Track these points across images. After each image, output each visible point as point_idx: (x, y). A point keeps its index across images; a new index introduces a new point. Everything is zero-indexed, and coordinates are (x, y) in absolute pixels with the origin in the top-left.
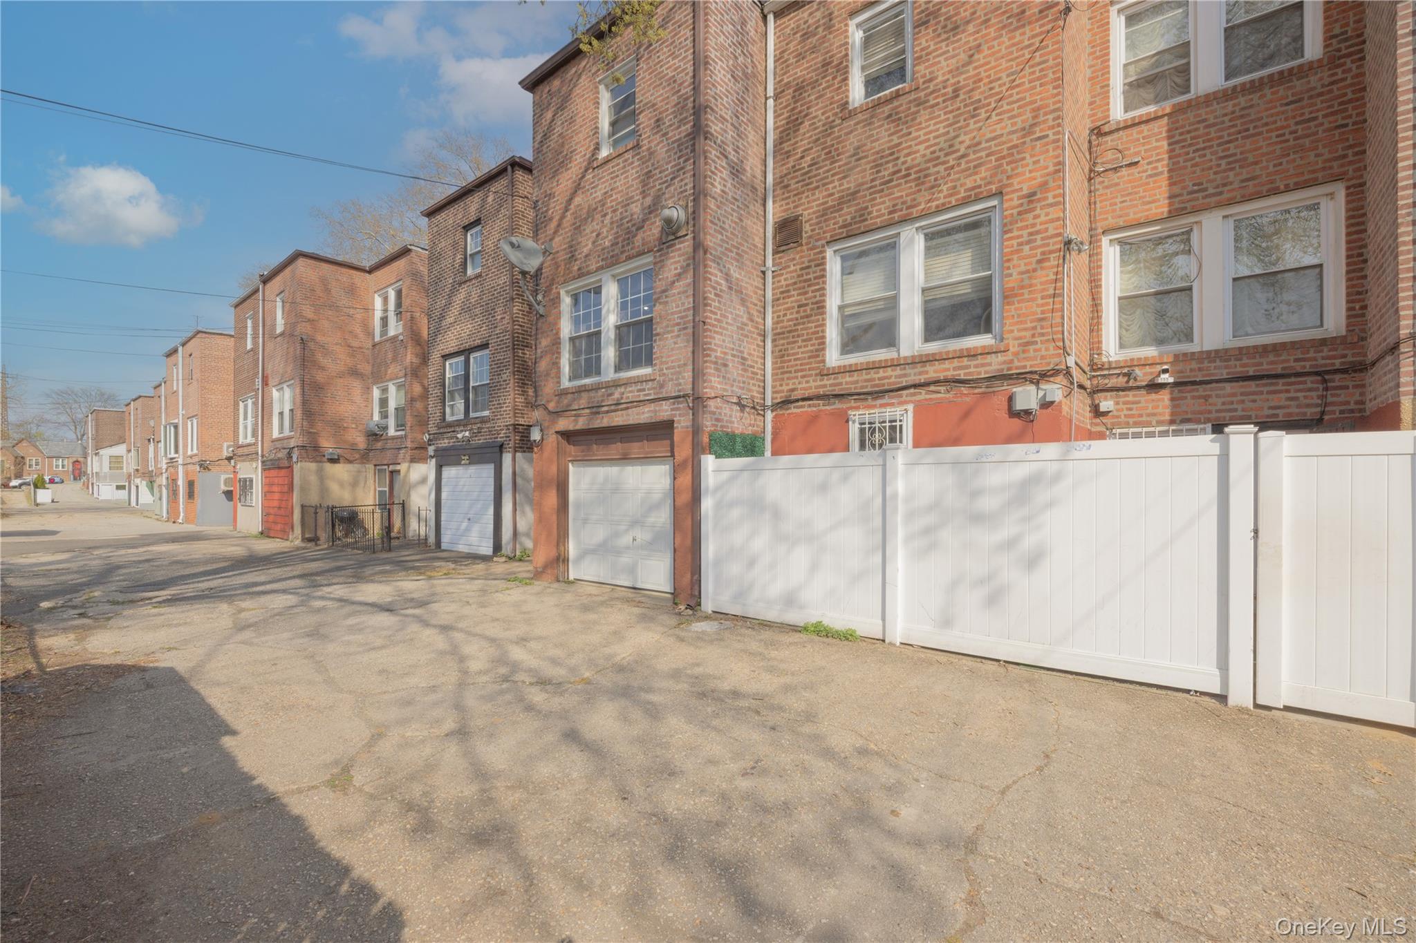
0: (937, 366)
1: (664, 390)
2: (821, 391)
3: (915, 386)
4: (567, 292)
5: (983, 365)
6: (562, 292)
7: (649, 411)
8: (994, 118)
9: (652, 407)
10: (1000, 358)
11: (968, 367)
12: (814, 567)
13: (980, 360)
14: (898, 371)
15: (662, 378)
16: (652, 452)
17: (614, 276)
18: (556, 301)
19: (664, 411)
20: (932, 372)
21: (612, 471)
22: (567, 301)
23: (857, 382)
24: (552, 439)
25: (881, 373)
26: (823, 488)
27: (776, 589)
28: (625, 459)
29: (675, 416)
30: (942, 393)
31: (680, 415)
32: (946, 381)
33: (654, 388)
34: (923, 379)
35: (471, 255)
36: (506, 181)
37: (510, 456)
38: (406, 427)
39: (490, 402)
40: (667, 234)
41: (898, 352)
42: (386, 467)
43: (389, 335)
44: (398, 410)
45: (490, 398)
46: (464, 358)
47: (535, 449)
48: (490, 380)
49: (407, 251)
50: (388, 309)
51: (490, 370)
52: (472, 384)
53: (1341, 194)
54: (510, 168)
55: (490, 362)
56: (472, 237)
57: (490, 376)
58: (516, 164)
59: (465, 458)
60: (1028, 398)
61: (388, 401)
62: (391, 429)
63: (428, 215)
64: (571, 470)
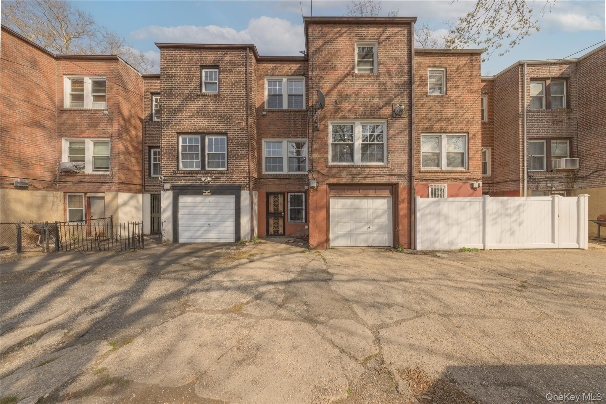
0: (454, 174)
1: (394, 172)
2: (420, 177)
3: (448, 179)
4: (331, 123)
5: (465, 175)
6: (329, 123)
7: (386, 179)
8: (467, 113)
9: (388, 177)
10: (469, 174)
11: (461, 175)
12: (460, 232)
13: (464, 174)
14: (443, 174)
15: (392, 167)
16: (380, 194)
17: (361, 123)
18: (327, 127)
19: (394, 179)
20: (452, 175)
21: (357, 201)
22: (330, 126)
23: (431, 176)
24: (324, 187)
25: (438, 174)
26: (463, 208)
27: (446, 240)
28: (366, 196)
29: (400, 182)
30: (455, 182)
31: (402, 182)
32: (456, 179)
33: (389, 171)
34: (450, 177)
35: (206, 83)
36: (242, 54)
37: (248, 192)
38: (112, 169)
39: (227, 163)
40: (396, 115)
41: (441, 168)
42: (83, 194)
43: (86, 107)
44: (95, 158)
45: (227, 162)
46: (199, 137)
47: (312, 190)
48: (227, 152)
49: (114, 59)
50: (83, 90)
51: (227, 147)
52: (207, 152)
53: (490, 149)
54: (248, 49)
55: (227, 143)
56: (206, 73)
57: (227, 150)
58: (252, 48)
59: (207, 192)
60: (476, 185)
61: (83, 151)
62: (89, 170)
63: (162, 47)
64: (331, 200)
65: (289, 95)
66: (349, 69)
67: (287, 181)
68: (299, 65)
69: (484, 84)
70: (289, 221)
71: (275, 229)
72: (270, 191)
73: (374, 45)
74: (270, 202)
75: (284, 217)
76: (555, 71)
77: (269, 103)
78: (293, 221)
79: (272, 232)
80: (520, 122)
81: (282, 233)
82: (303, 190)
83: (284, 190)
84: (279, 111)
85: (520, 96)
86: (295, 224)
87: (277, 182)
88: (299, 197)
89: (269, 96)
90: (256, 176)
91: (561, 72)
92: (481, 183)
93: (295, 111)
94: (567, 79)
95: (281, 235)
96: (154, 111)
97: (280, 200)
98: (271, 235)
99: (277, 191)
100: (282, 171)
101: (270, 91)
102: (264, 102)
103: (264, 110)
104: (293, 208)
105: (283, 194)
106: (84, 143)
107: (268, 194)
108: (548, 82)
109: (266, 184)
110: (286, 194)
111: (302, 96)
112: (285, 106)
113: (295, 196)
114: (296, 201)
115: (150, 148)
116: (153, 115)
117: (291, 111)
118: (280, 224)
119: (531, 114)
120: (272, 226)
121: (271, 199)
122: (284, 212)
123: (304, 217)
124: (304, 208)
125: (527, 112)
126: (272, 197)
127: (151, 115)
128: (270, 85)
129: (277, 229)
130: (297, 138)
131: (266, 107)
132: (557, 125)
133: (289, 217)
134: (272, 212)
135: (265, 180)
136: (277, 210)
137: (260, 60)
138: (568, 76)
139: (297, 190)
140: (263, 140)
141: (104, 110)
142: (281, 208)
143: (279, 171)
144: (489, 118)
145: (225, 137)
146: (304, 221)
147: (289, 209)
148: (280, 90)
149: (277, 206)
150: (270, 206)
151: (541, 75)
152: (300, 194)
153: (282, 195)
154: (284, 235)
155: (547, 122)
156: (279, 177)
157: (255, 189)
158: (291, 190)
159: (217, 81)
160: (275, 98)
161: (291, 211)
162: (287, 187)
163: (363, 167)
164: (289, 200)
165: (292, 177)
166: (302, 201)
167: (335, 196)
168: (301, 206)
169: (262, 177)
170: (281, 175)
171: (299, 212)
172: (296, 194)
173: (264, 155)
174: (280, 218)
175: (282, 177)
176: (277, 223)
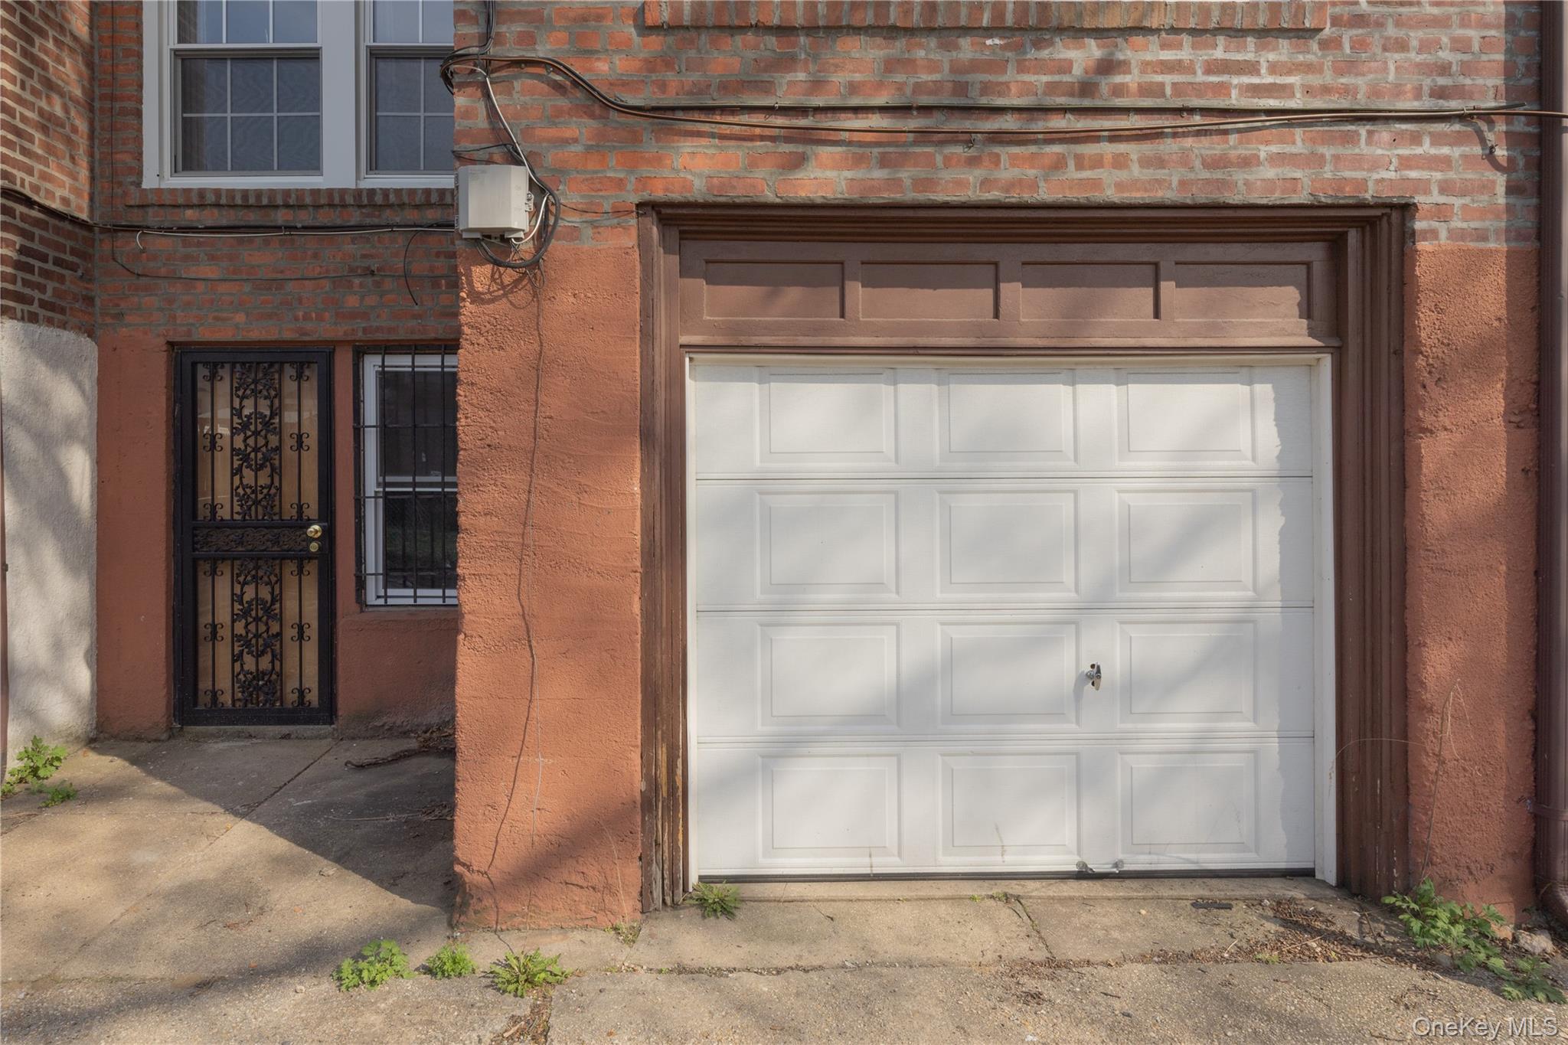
19: (1365, 165)
28: (1062, 352)
64: (693, 389)
67: (349, 248)
70: (373, 593)
71: (249, 663)
72: (204, 333)
74: (203, 426)
75: (328, 563)
78: (402, 596)
79: (224, 682)
81: (313, 697)
83: (325, 330)
87: (263, 257)
95: (300, 714)
97: (290, 417)
98: (219, 715)
99: (260, 333)
100: (312, 163)
104: (402, 483)
105: (317, 361)
107: (190, 364)
109: (172, 278)
110: (343, 362)
118: (291, 617)
120: (225, 633)
121: (219, 409)
122: (329, 514)
126: (223, 388)
129: (265, 663)
133: (374, 560)
134: (224, 513)
135: (162, 244)
136: (271, 496)
143: (287, 166)
147: (371, 486)
149: (270, 460)
150: (204, 459)
153: (312, 373)
154: (327, 711)
156: (281, 217)
158: (384, 324)
161: (390, 506)
162: (352, 301)
164: (371, 413)
165: (388, 216)
169: (135, 218)
170: (292, 201)
174: (290, 567)
175: (304, 218)
176: (270, 610)
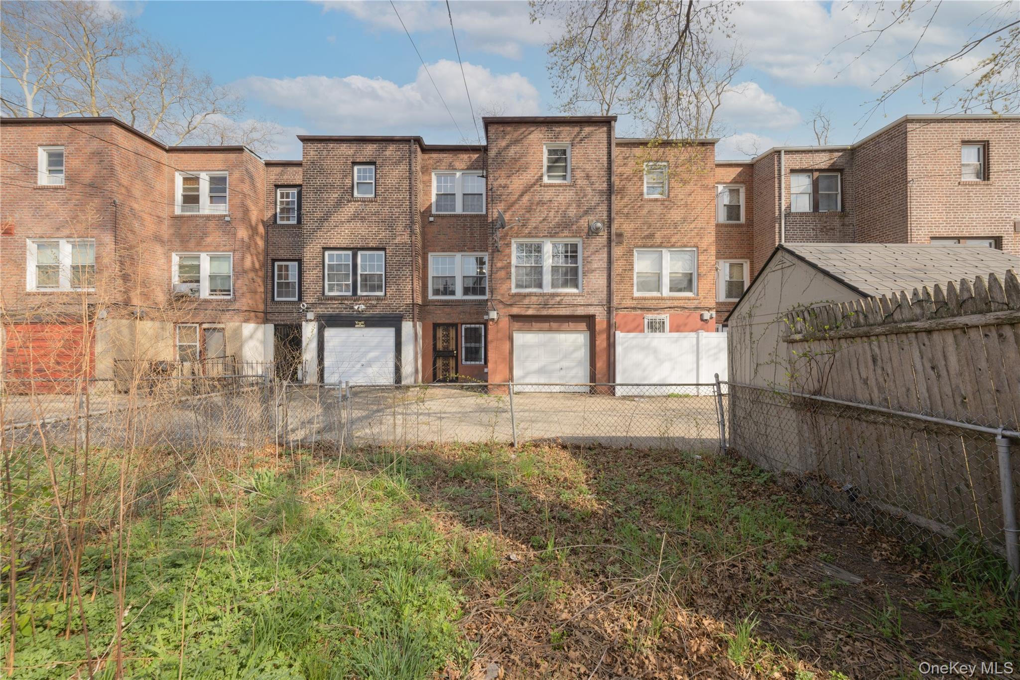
0: (678, 301)
1: (589, 301)
2: (632, 306)
3: (670, 308)
4: (515, 242)
5: (692, 303)
6: (513, 241)
7: (580, 310)
8: (696, 221)
9: (582, 308)
10: (698, 301)
11: (687, 303)
13: (691, 301)
14: (663, 302)
15: (588, 296)
16: (575, 328)
17: (551, 242)
18: (508, 245)
20: (676, 303)
22: (514, 247)
24: (506, 318)
25: (647, 302)
29: (597, 313)
30: (679, 312)
31: (599, 313)
32: (680, 307)
33: (584, 300)
34: (672, 305)
35: (358, 183)
36: (405, 147)
37: (411, 323)
38: (234, 293)
39: (386, 287)
40: (593, 233)
41: (662, 294)
42: (197, 325)
43: (202, 212)
44: (212, 278)
45: (386, 284)
46: (350, 253)
47: (491, 323)
48: (386, 272)
49: (239, 150)
50: (197, 190)
51: (386, 266)
52: (359, 272)
53: (749, 263)
54: (412, 141)
55: (386, 261)
56: (359, 171)
57: (385, 270)
58: (418, 140)
59: (360, 323)
60: (707, 316)
61: (197, 268)
62: (205, 293)
63: (305, 140)
64: (514, 335)
65: (464, 194)
66: (536, 178)
67: (461, 309)
68: (477, 155)
69: (740, 169)
70: (464, 362)
71: (444, 372)
72: (438, 321)
73: (567, 147)
74: (438, 336)
75: (457, 357)
76: (823, 161)
77: (437, 205)
78: (468, 363)
79: (441, 375)
80: (777, 230)
81: (454, 378)
82: (482, 321)
83: (457, 321)
84: (451, 216)
85: (777, 194)
86: (471, 366)
87: (447, 310)
88: (477, 330)
89: (437, 195)
90: (420, 302)
91: (832, 161)
92: (714, 313)
93: (472, 216)
94: (841, 171)
95: (452, 381)
96: (278, 210)
97: (451, 334)
98: (439, 381)
99: (447, 321)
100: (454, 295)
101: (438, 188)
102: (431, 204)
103: (431, 215)
104: (468, 345)
105: (455, 326)
106: (198, 258)
107: (436, 326)
108: (816, 174)
109: (434, 313)
110: (459, 325)
111: (481, 194)
112: (459, 210)
113: (471, 328)
114: (473, 335)
115: (274, 260)
116: (278, 215)
117: (466, 216)
118: (451, 366)
119: (791, 219)
120: (441, 368)
121: (440, 333)
122: (457, 349)
123: (483, 357)
124: (483, 345)
125: (785, 216)
126: (441, 330)
127: (275, 215)
128: (439, 181)
129: (447, 373)
130: (475, 251)
131: (434, 212)
132: (827, 234)
133: (464, 357)
134: (441, 349)
135: (432, 308)
136: (448, 347)
137: (426, 150)
138: (842, 167)
139: (474, 321)
140: (430, 254)
141: (225, 216)
142: (452, 346)
143: (450, 295)
144: (747, 219)
145: (383, 253)
146: (483, 362)
147: (463, 345)
148: (453, 187)
149: (448, 341)
150: (438, 341)
151: (805, 166)
152: (477, 326)
153: (454, 328)
154: (457, 379)
155: (813, 229)
156: (450, 303)
157: (420, 320)
158: (466, 320)
159: (373, 181)
160: (446, 198)
161: (466, 348)
162: (461, 317)
163: (553, 295)
164: (463, 334)
165: (467, 303)
166: (480, 335)
167: (519, 330)
168: (480, 342)
169: (428, 304)
170: (452, 301)
171: (477, 350)
172: (473, 326)
173: (431, 273)
174: (451, 358)
175: (453, 304)
176: (448, 365)
